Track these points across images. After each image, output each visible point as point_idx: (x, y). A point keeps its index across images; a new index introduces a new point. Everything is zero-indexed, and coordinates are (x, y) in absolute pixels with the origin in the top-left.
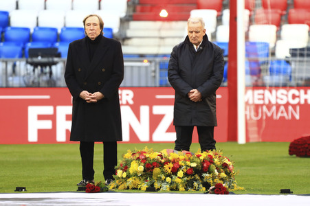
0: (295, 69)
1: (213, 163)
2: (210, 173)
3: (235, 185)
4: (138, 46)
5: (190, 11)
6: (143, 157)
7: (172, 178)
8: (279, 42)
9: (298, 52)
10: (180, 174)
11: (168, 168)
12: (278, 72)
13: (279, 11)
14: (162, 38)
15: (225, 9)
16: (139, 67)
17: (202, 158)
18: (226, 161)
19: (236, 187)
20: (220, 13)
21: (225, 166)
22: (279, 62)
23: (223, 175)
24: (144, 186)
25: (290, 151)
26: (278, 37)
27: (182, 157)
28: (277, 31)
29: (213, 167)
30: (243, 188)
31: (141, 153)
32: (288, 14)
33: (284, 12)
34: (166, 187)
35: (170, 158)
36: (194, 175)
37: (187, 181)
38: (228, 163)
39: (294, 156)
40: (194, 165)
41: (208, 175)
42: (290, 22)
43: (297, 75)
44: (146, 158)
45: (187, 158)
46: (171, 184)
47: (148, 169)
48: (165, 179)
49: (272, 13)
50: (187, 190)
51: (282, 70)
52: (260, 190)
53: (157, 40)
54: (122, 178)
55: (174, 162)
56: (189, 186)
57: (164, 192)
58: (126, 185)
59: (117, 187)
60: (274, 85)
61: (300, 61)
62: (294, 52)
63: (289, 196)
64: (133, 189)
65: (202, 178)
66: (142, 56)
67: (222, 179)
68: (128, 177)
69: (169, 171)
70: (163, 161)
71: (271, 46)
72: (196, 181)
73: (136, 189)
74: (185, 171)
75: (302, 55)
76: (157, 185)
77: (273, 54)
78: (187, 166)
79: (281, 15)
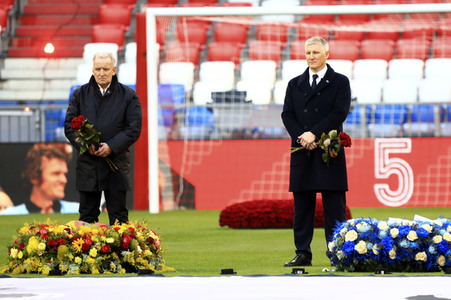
0: (219, 118)
1: (136, 238)
2: (131, 251)
3: (163, 265)
4: (17, 90)
5: (83, 45)
6: (45, 232)
7: (82, 258)
8: (198, 85)
9: (224, 97)
10: (93, 252)
11: (77, 245)
12: (199, 122)
13: (198, 45)
14: (47, 80)
15: (128, 42)
16: (19, 117)
17: (121, 231)
18: (152, 235)
19: (165, 268)
20: (122, 48)
21: (150, 241)
22: (199, 109)
23: (148, 252)
24: (47, 269)
25: (221, 221)
26: (197, 78)
27: (95, 231)
28: (195, 70)
29: (135, 243)
30: (172, 269)
31: (42, 227)
32: (208, 48)
33: (203, 47)
34: (74, 269)
35: (80, 232)
36: (110, 253)
37: (103, 261)
38: (154, 237)
39: (226, 227)
40: (110, 240)
41: (128, 253)
42: (211, 59)
43: (222, 126)
44: (48, 233)
45: (102, 232)
46: (81, 265)
47: (52, 247)
48: (73, 260)
49: (190, 47)
50: (101, 272)
51: (204, 120)
52: (195, 271)
53: (42, 83)
54: (18, 259)
55: (85, 237)
56: (104, 267)
57: (73, 275)
58: (23, 268)
59: (11, 270)
60: (193, 138)
61: (226, 108)
62: (219, 96)
63: (232, 278)
64: (32, 272)
65: (121, 257)
66: (22, 103)
67: (146, 258)
68: (26, 257)
69: (79, 249)
70: (71, 236)
71: (188, 88)
72: (113, 261)
73: (35, 272)
74: (100, 248)
75: (228, 100)
76: (63, 267)
77: (191, 99)
78: (102, 242)
79: (200, 50)
